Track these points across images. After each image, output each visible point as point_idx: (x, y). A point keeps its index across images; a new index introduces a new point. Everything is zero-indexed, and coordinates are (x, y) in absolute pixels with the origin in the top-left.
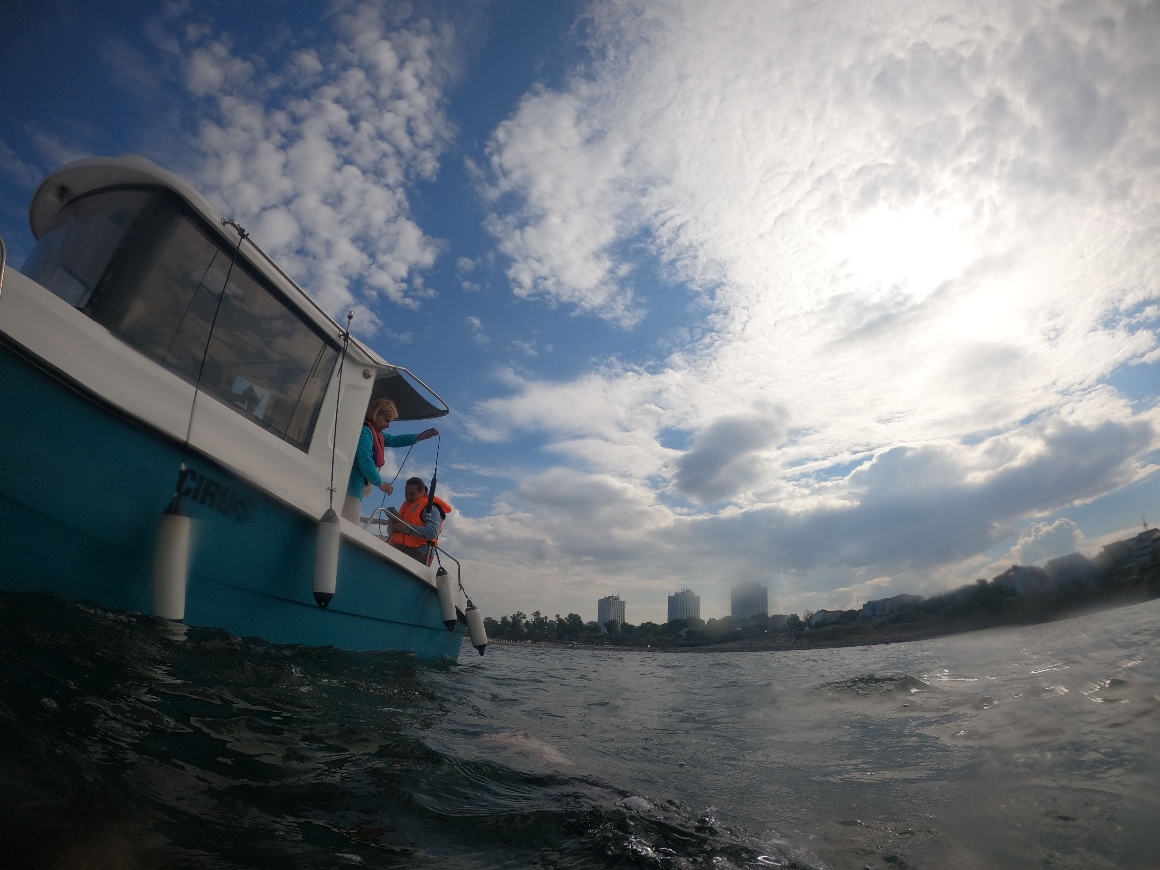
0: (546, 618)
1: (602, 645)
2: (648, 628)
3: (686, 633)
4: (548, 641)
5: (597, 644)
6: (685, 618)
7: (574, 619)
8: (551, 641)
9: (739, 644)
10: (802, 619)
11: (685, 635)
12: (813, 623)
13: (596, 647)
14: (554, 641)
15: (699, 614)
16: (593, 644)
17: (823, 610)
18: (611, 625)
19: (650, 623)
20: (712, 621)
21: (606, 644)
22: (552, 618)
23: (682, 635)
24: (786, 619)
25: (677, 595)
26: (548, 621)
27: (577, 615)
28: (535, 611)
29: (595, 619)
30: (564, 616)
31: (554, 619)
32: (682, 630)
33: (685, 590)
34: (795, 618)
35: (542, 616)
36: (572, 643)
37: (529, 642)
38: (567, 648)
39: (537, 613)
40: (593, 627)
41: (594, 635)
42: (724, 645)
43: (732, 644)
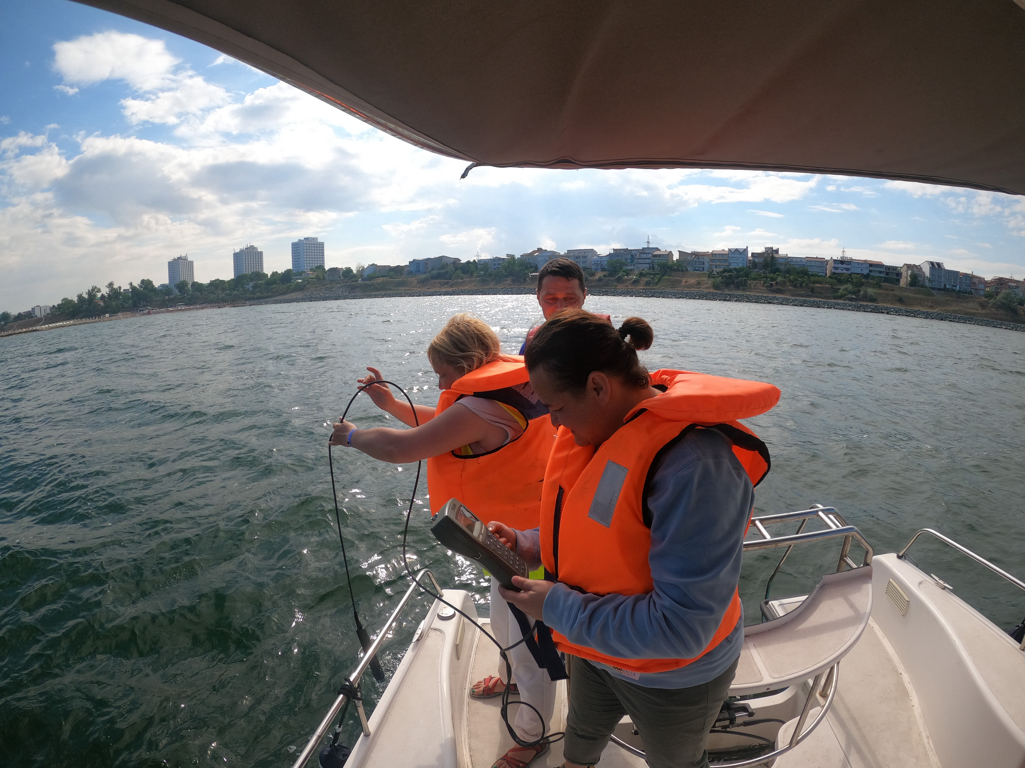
0: (120, 288)
1: (175, 306)
2: (216, 284)
3: (252, 287)
4: (125, 311)
5: (171, 307)
6: (250, 273)
7: (147, 284)
8: (128, 311)
10: (355, 272)
11: (251, 289)
12: (365, 275)
13: (171, 309)
14: (130, 310)
15: (262, 268)
16: (167, 307)
17: (373, 264)
18: (182, 286)
19: (218, 280)
20: (275, 274)
21: (179, 305)
23: (248, 289)
24: (341, 272)
25: (241, 251)
26: (122, 291)
27: (149, 280)
30: (136, 284)
31: (128, 287)
32: (248, 284)
33: (248, 246)
34: (349, 270)
35: (116, 286)
36: (148, 309)
37: (107, 315)
38: (144, 314)
39: (111, 285)
40: (165, 289)
41: (167, 297)
42: (287, 297)
43: (294, 295)
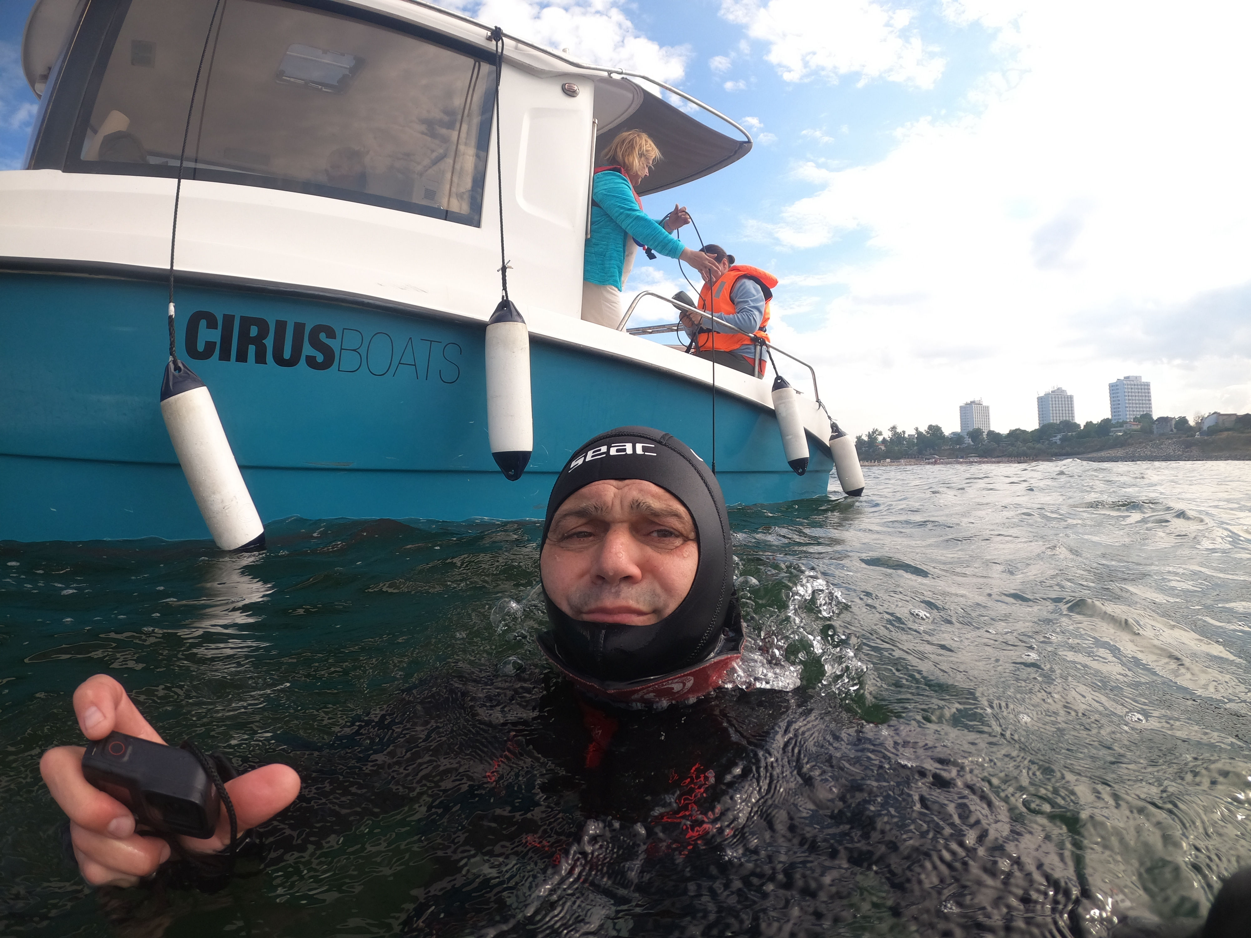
0: (904, 432)
1: (967, 457)
2: (1016, 435)
3: (1060, 439)
4: (908, 458)
5: (962, 458)
6: (1058, 422)
7: (935, 430)
8: (912, 458)
9: (1120, 452)
10: (1192, 423)
11: (1059, 442)
12: (1205, 428)
13: (961, 460)
14: (915, 458)
15: (1073, 417)
16: (957, 457)
17: (1215, 413)
18: (976, 434)
19: (1019, 429)
20: (1089, 424)
21: (971, 457)
22: (910, 431)
23: (1056, 442)
24: (1173, 422)
25: (1047, 395)
26: (906, 435)
27: (937, 426)
28: (892, 426)
29: (958, 429)
30: (923, 429)
31: (913, 432)
32: (1055, 436)
33: (1056, 388)
34: (1183, 421)
35: (899, 430)
36: (934, 458)
37: (888, 460)
38: (929, 464)
39: (894, 428)
40: (957, 438)
41: (958, 446)
42: (1103, 454)
43: (1112, 453)
